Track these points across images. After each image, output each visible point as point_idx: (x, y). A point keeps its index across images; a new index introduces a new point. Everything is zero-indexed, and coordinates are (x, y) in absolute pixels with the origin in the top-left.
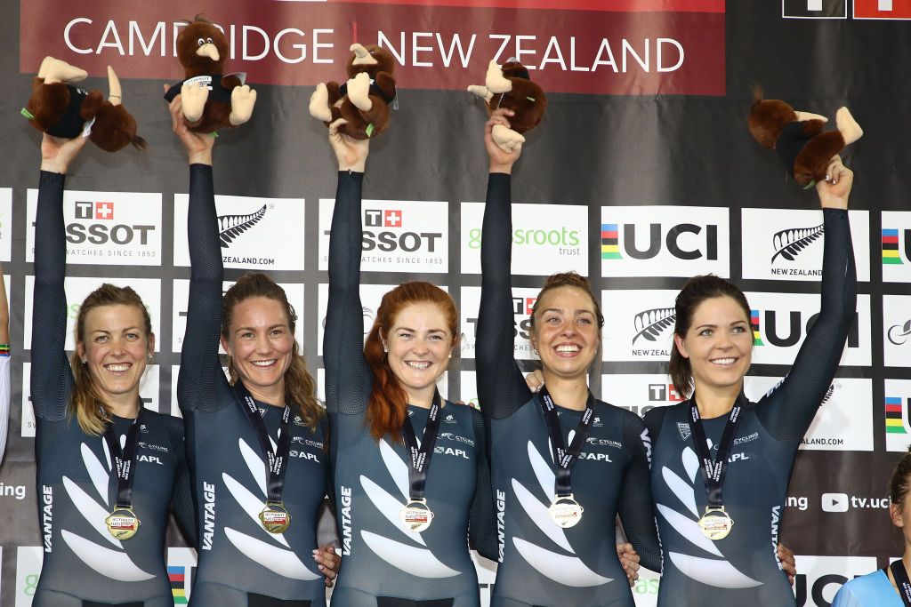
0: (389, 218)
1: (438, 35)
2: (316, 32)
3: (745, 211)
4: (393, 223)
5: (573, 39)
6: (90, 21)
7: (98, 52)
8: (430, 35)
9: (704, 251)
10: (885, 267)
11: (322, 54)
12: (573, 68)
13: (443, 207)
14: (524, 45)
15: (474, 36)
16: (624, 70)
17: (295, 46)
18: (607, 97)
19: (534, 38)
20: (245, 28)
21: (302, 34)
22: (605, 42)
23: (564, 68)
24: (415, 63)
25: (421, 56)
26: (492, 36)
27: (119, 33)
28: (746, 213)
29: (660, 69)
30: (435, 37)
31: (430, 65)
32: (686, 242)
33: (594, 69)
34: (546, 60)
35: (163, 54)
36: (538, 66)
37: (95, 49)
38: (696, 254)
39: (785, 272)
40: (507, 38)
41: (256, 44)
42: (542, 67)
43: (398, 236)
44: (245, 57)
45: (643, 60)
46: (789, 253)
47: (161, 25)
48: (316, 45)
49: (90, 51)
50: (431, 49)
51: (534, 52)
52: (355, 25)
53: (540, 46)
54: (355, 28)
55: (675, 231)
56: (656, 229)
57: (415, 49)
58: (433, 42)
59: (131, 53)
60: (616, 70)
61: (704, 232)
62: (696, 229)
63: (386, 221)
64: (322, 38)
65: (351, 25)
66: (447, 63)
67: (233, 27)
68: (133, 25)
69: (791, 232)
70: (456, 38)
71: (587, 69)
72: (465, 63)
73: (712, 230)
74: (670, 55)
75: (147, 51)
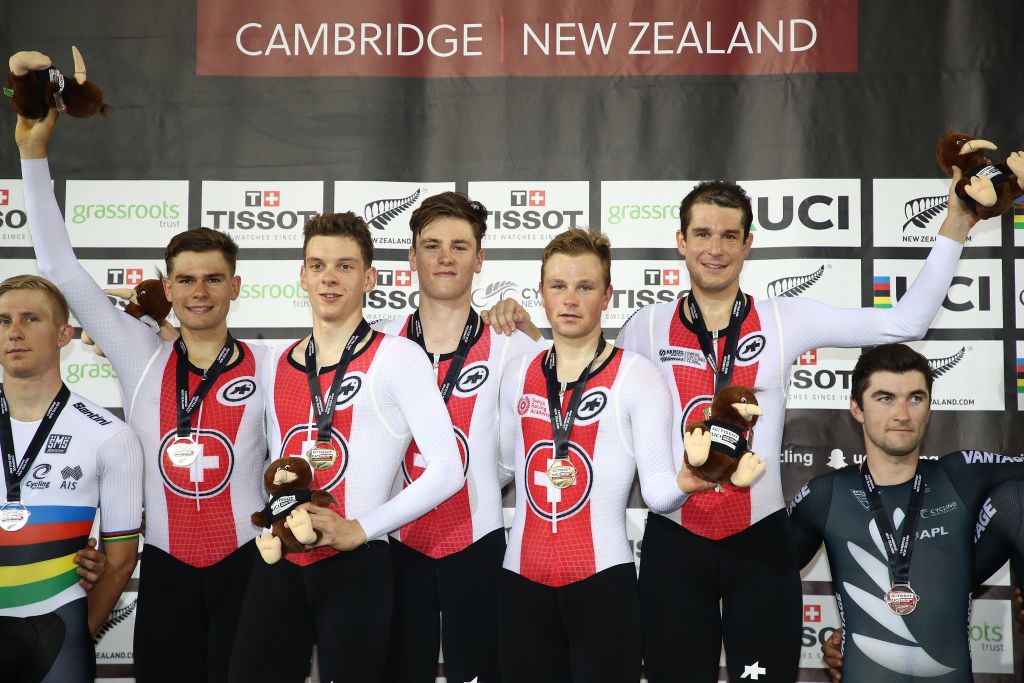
0: (533, 198)
1: (580, 25)
2: (466, 26)
3: (876, 182)
4: (537, 203)
5: (709, 24)
6: (259, 26)
7: (267, 53)
8: (573, 25)
9: (835, 221)
10: (1017, 232)
11: (472, 46)
12: (709, 51)
13: (584, 186)
14: (662, 31)
15: (614, 25)
16: (759, 51)
17: (447, 41)
18: (742, 77)
19: (671, 24)
20: (401, 26)
21: (454, 29)
22: (741, 25)
23: (700, 51)
24: (559, 52)
25: (565, 46)
26: (631, 24)
27: (286, 35)
28: (878, 184)
29: (793, 49)
30: (577, 26)
31: (573, 53)
32: (817, 213)
33: (729, 51)
34: (683, 44)
35: (325, 52)
36: (675, 51)
37: (264, 51)
38: (828, 225)
39: (916, 239)
40: (646, 25)
41: (410, 40)
42: (679, 51)
43: (542, 215)
44: (400, 53)
45: (778, 41)
46: (920, 221)
47: (324, 27)
48: (466, 39)
49: (260, 52)
50: (573, 38)
51: (671, 37)
52: (502, 18)
53: (677, 32)
54: (502, 21)
55: (807, 202)
56: (788, 202)
57: (559, 38)
58: (575, 32)
59: (297, 53)
60: (751, 51)
61: (835, 204)
62: (827, 201)
63: (530, 201)
64: (471, 33)
65: (498, 19)
66: (588, 50)
67: (389, 26)
68: (298, 27)
69: (922, 201)
70: (597, 27)
71: (723, 52)
72: (606, 51)
73: (844, 202)
74: (803, 35)
75: (311, 51)
